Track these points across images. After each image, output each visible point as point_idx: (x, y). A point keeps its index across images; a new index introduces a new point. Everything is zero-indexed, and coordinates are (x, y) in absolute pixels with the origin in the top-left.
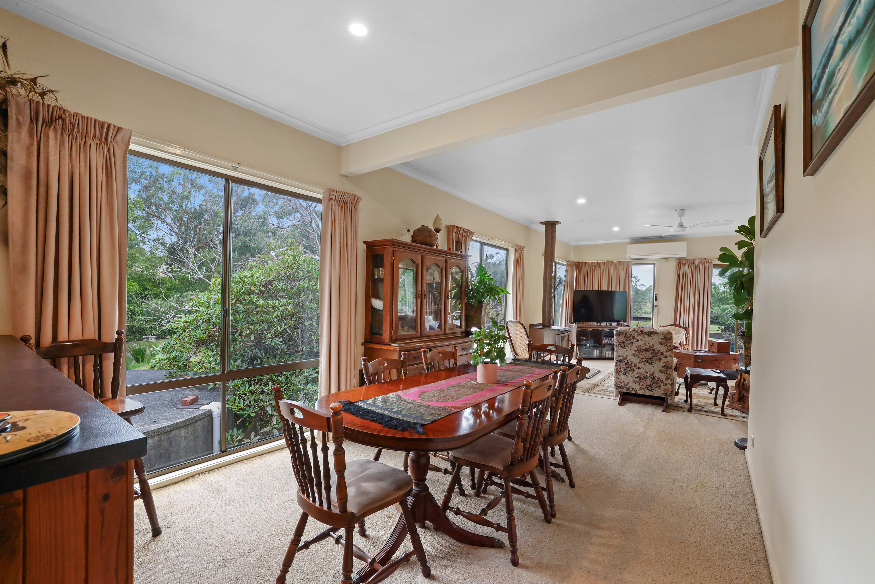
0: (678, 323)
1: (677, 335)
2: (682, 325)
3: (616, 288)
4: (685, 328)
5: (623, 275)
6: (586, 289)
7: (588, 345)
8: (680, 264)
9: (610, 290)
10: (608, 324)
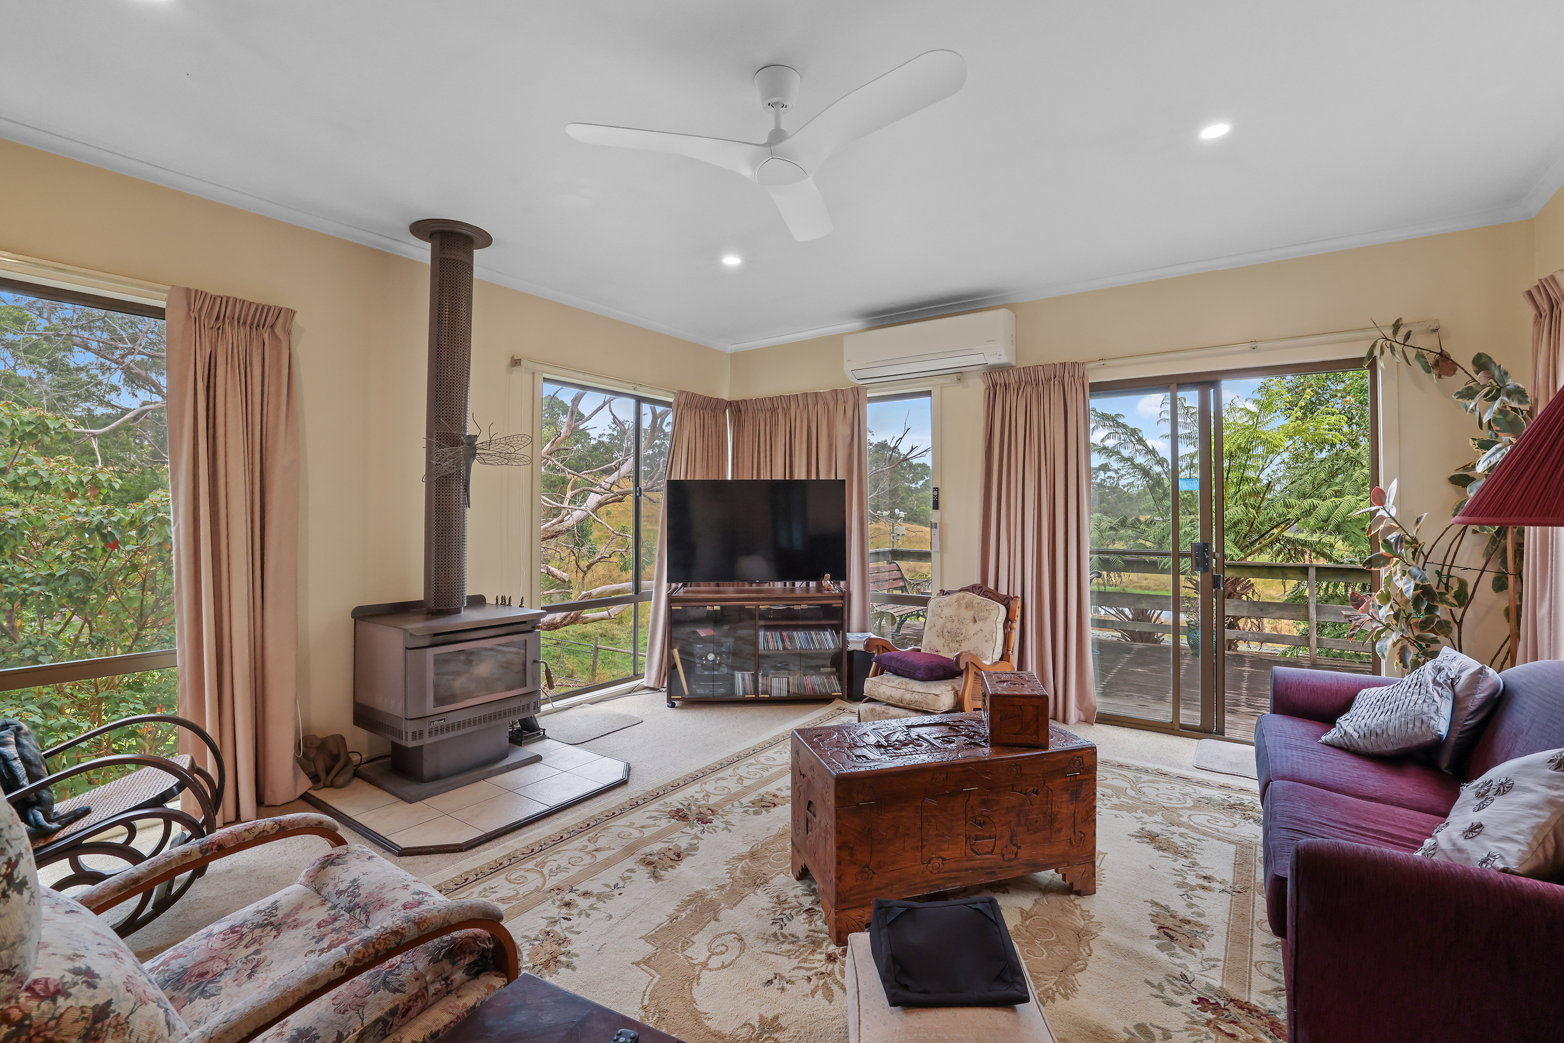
0: (991, 586)
1: (979, 624)
2: (1003, 591)
3: (829, 471)
4: (1006, 601)
5: (842, 431)
6: (755, 478)
7: (711, 657)
8: (995, 386)
9: (814, 477)
10: (813, 584)
